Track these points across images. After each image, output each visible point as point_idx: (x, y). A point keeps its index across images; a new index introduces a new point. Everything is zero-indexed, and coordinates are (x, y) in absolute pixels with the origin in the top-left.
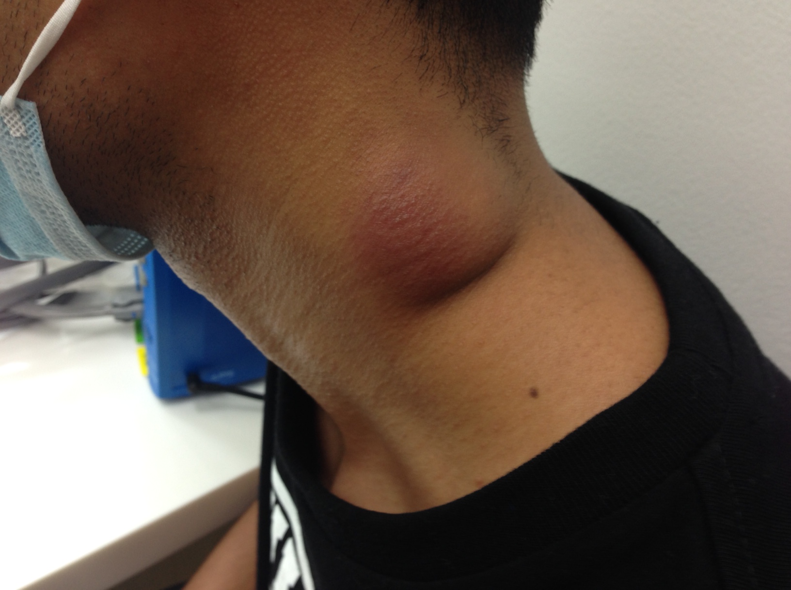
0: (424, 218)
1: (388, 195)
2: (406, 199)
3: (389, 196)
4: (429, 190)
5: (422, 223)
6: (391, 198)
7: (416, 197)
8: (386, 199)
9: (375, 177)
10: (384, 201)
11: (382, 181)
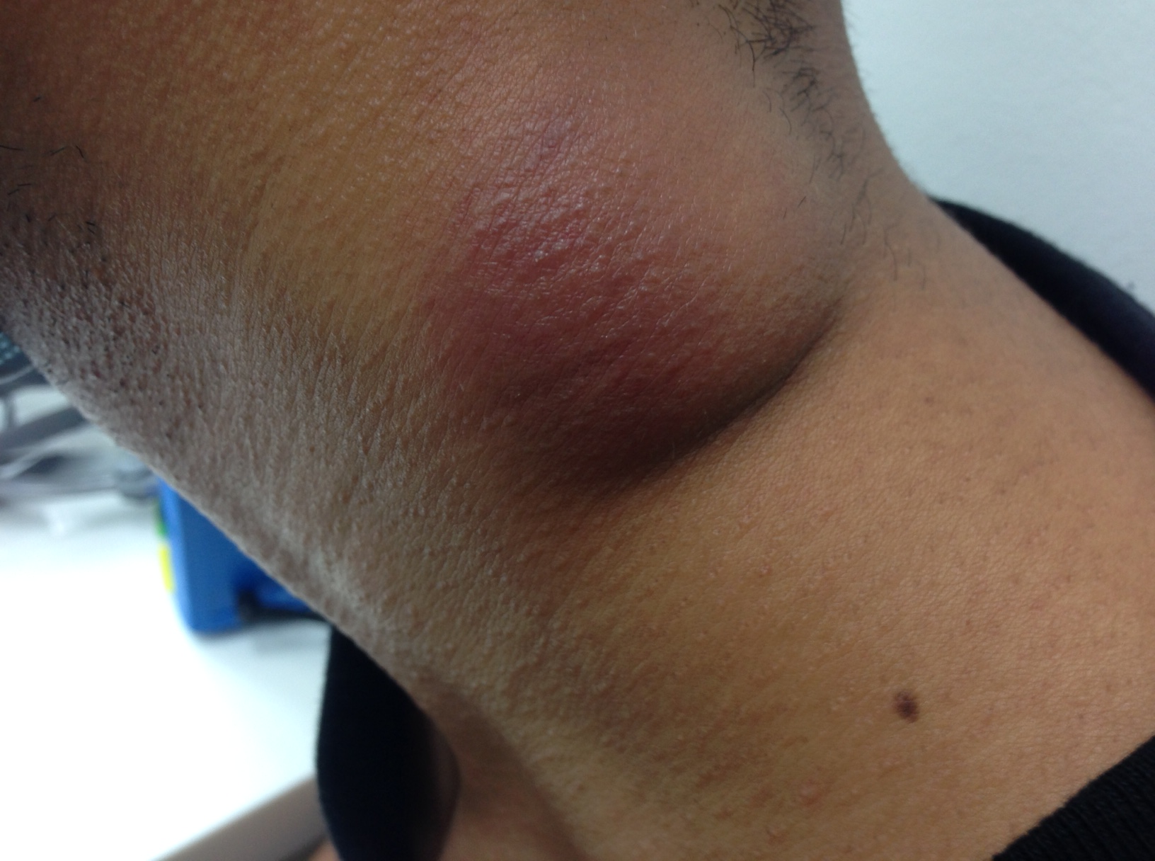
0: (609, 249)
1: (514, 189)
2: (563, 199)
3: (517, 193)
4: (621, 174)
5: (604, 262)
6: (520, 199)
7: (588, 194)
8: (508, 201)
9: (478, 143)
10: (505, 205)
11: (496, 153)
